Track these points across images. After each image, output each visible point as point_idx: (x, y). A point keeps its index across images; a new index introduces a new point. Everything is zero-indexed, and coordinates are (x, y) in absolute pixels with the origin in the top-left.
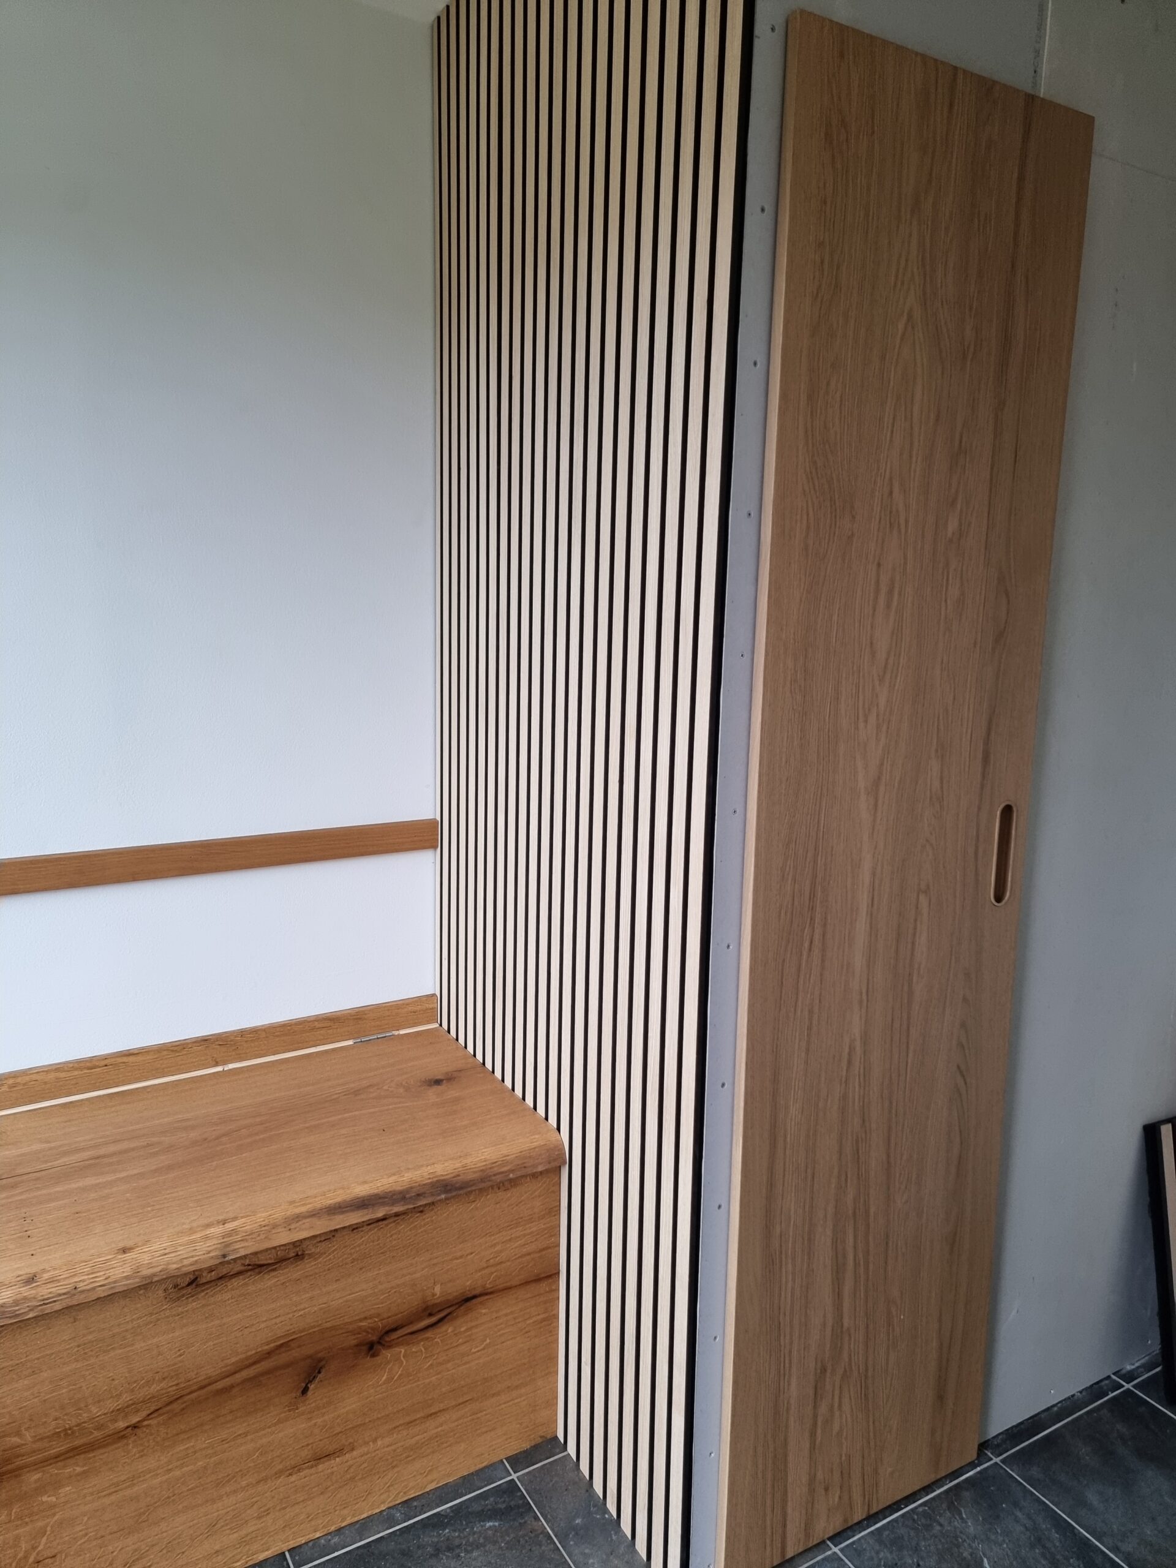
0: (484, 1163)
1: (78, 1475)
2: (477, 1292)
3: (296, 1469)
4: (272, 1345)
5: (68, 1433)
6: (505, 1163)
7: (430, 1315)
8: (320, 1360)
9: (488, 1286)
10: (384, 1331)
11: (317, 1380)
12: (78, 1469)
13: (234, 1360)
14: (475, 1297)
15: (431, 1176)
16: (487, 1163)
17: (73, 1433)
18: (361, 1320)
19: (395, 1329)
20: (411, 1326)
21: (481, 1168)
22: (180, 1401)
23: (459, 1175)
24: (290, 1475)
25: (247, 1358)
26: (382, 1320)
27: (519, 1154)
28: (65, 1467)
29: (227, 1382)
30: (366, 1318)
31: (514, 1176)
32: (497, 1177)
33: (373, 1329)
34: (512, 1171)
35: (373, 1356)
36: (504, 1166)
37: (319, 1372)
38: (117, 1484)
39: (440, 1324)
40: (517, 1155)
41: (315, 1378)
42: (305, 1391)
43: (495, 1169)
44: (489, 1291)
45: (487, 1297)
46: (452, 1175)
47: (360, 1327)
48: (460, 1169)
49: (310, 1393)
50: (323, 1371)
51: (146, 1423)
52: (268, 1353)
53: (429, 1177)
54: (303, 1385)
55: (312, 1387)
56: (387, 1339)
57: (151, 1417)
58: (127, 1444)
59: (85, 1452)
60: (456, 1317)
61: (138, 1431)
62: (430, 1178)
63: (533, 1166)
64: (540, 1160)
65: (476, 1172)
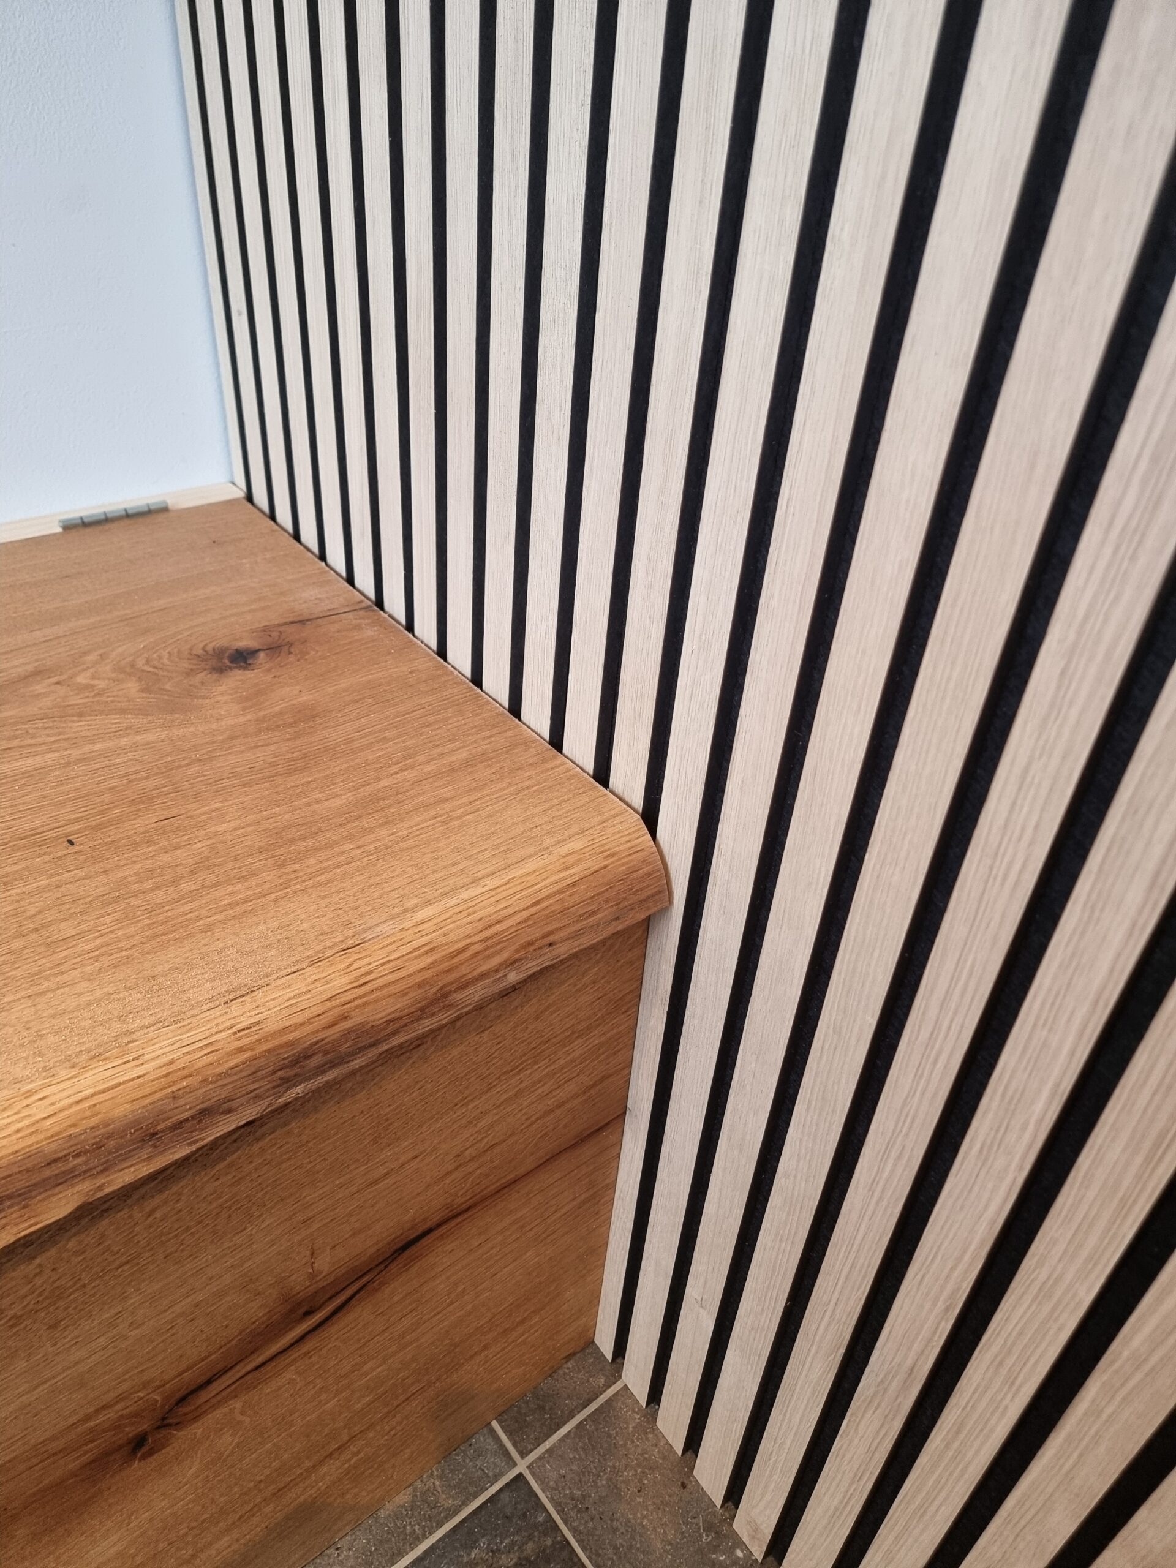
0: (429, 960)
2: (429, 1224)
6: (491, 945)
7: (308, 1313)
10: (173, 1401)
15: (246, 1041)
16: (436, 956)
19: (209, 1382)
20: (254, 1356)
21: (419, 978)
23: (345, 1017)
26: (159, 1387)
27: (533, 910)
31: (522, 976)
32: (470, 990)
33: (136, 1415)
34: (512, 963)
35: (151, 1452)
36: (489, 957)
39: (335, 1318)
40: (525, 914)
43: (464, 970)
44: (465, 1206)
46: (324, 1020)
48: (348, 996)
53: (239, 1044)
56: (184, 1409)
60: (382, 1284)
62: (240, 1050)
63: (576, 935)
64: (593, 913)
65: (404, 993)
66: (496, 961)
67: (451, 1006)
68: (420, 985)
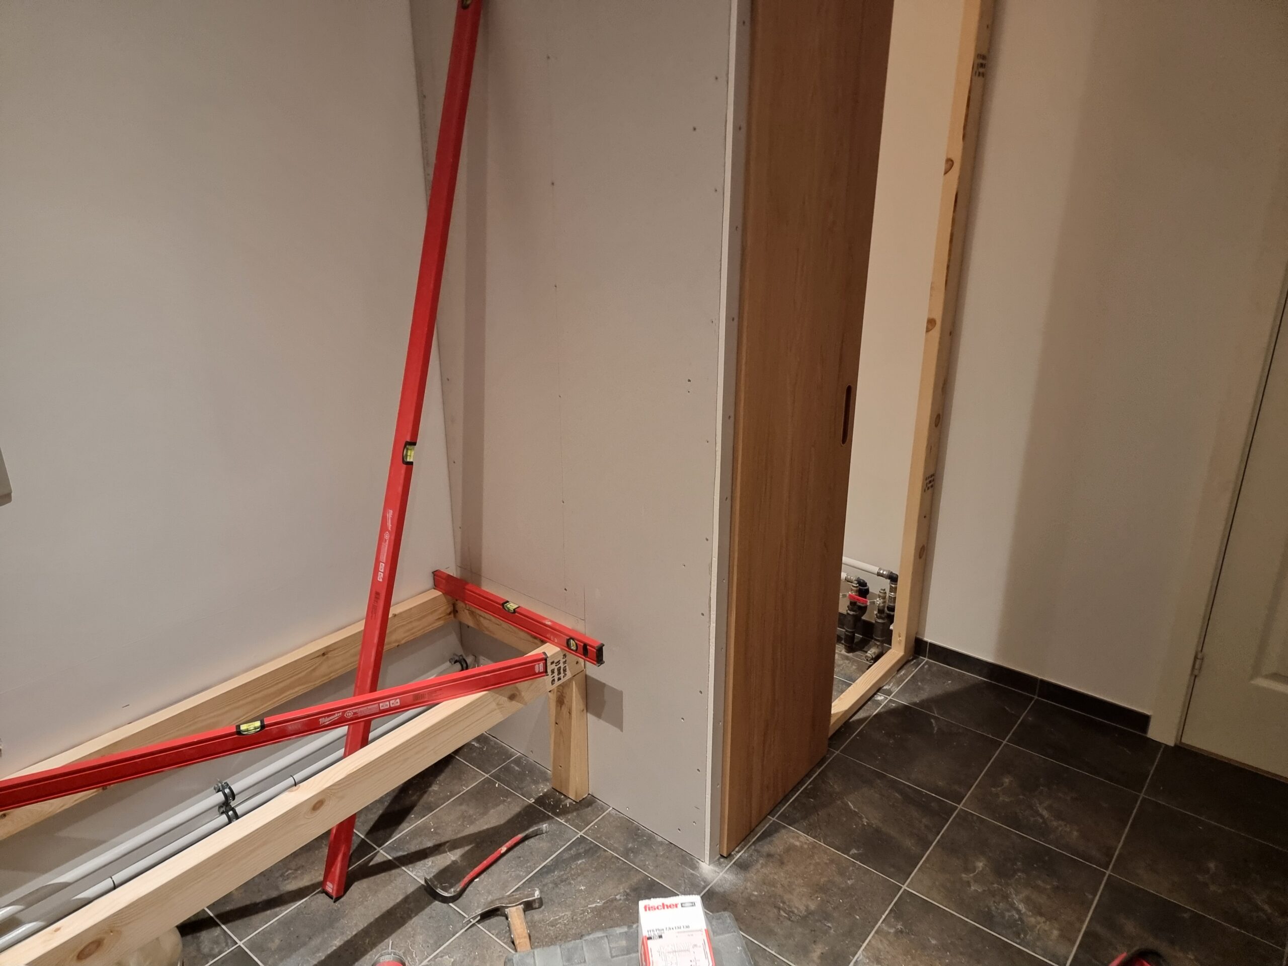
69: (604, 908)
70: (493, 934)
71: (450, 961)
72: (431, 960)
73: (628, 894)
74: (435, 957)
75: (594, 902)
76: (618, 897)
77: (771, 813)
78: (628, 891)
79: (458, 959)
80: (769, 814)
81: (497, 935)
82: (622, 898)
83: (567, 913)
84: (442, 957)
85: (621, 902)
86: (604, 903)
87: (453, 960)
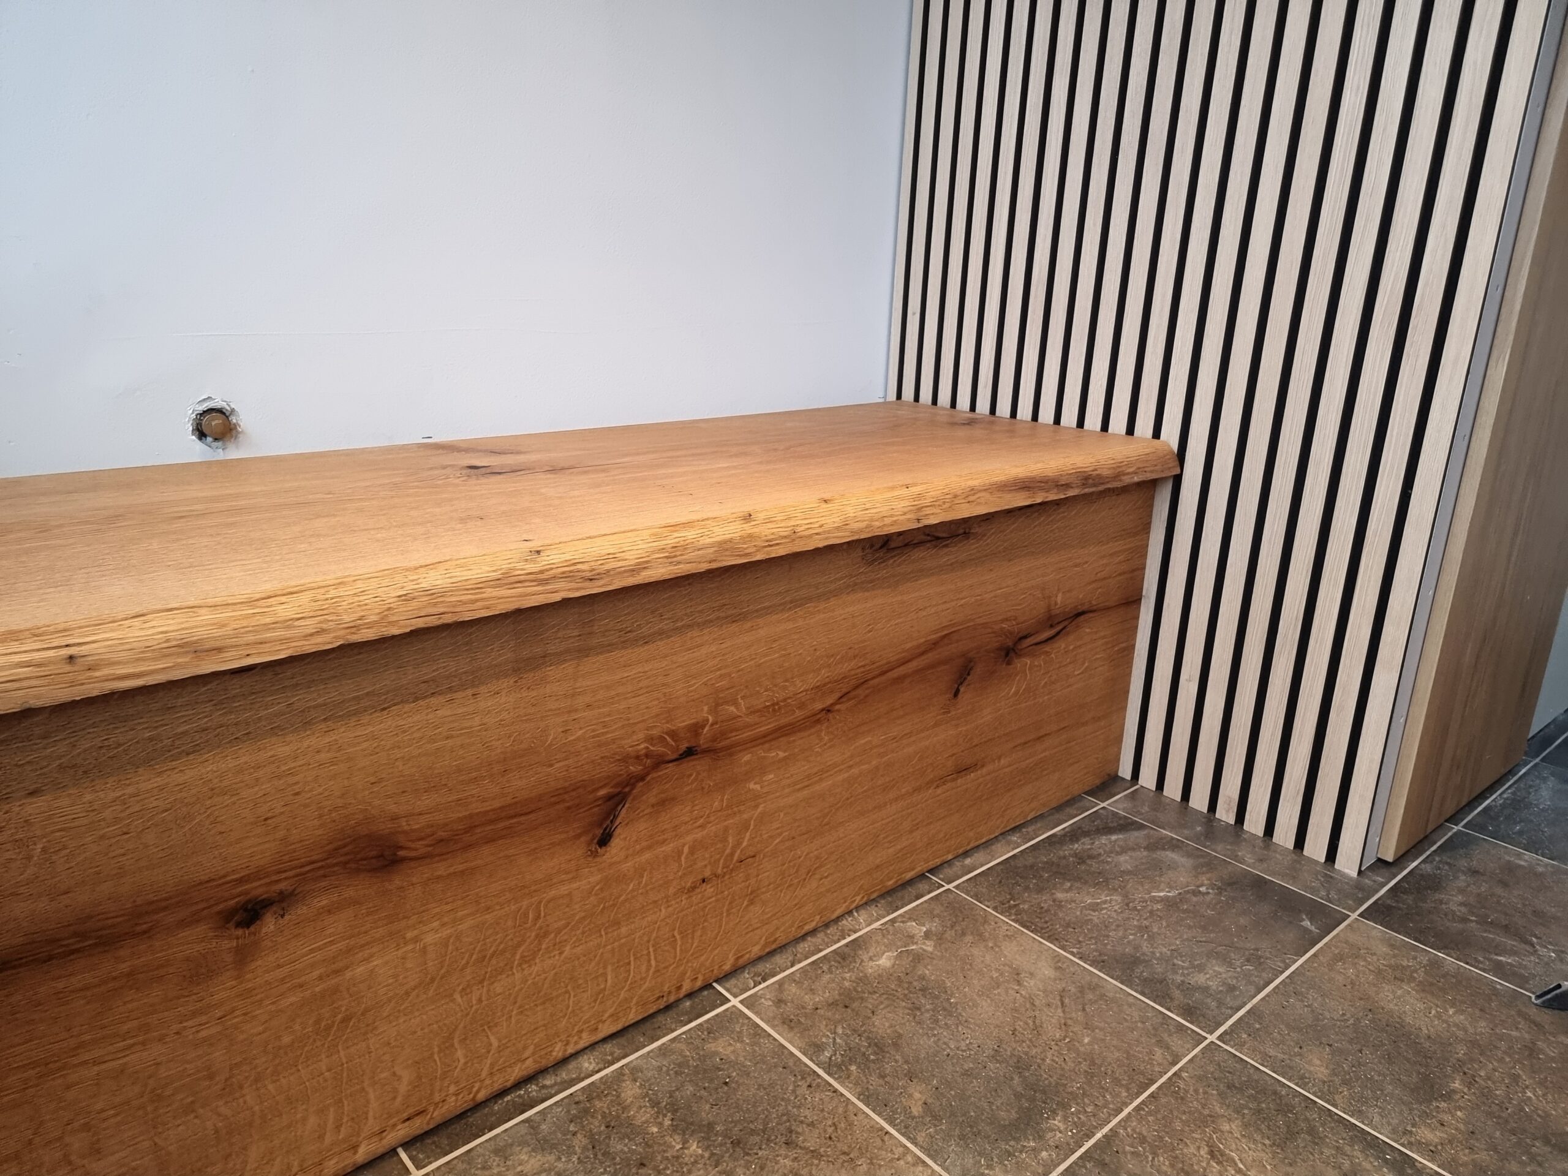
0: (1113, 462)
1: (780, 761)
2: (1085, 608)
3: (941, 780)
4: (940, 634)
5: (774, 708)
7: (1052, 626)
8: (970, 661)
9: (1094, 603)
10: (1018, 637)
11: (966, 683)
12: (781, 754)
13: (908, 646)
14: (1083, 613)
17: (780, 708)
18: (1003, 621)
19: (1025, 637)
20: (1036, 636)
21: (1113, 465)
22: (865, 686)
23: (1096, 470)
24: (938, 787)
25: (918, 646)
26: (1018, 624)
28: (770, 750)
29: (902, 670)
30: (1007, 620)
33: (1011, 633)
35: (1009, 663)
36: (1128, 467)
37: (969, 674)
38: (809, 777)
39: (1057, 638)
41: (965, 679)
42: (956, 694)
43: (1124, 469)
44: (1095, 608)
45: (1091, 615)
47: (1002, 629)
49: (960, 696)
50: (972, 672)
51: (837, 707)
52: (934, 644)
54: (956, 686)
55: (962, 689)
56: (1019, 647)
57: (841, 700)
58: (821, 731)
59: (786, 735)
60: (1068, 634)
61: (830, 715)
63: (1152, 472)
64: (1156, 466)
65: (1109, 469)
66: (1131, 470)
67: (1120, 480)
68: (1114, 468)
69: (1181, 898)
70: (988, 907)
71: (920, 930)
72: (886, 923)
73: (1219, 888)
74: (893, 921)
75: (1162, 891)
76: (1203, 889)
77: (1454, 819)
78: (1219, 884)
79: (933, 929)
80: (1447, 821)
81: (995, 909)
82: (1211, 891)
83: (1114, 897)
84: (903, 922)
85: (1211, 896)
86: (1180, 894)
87: (925, 929)
